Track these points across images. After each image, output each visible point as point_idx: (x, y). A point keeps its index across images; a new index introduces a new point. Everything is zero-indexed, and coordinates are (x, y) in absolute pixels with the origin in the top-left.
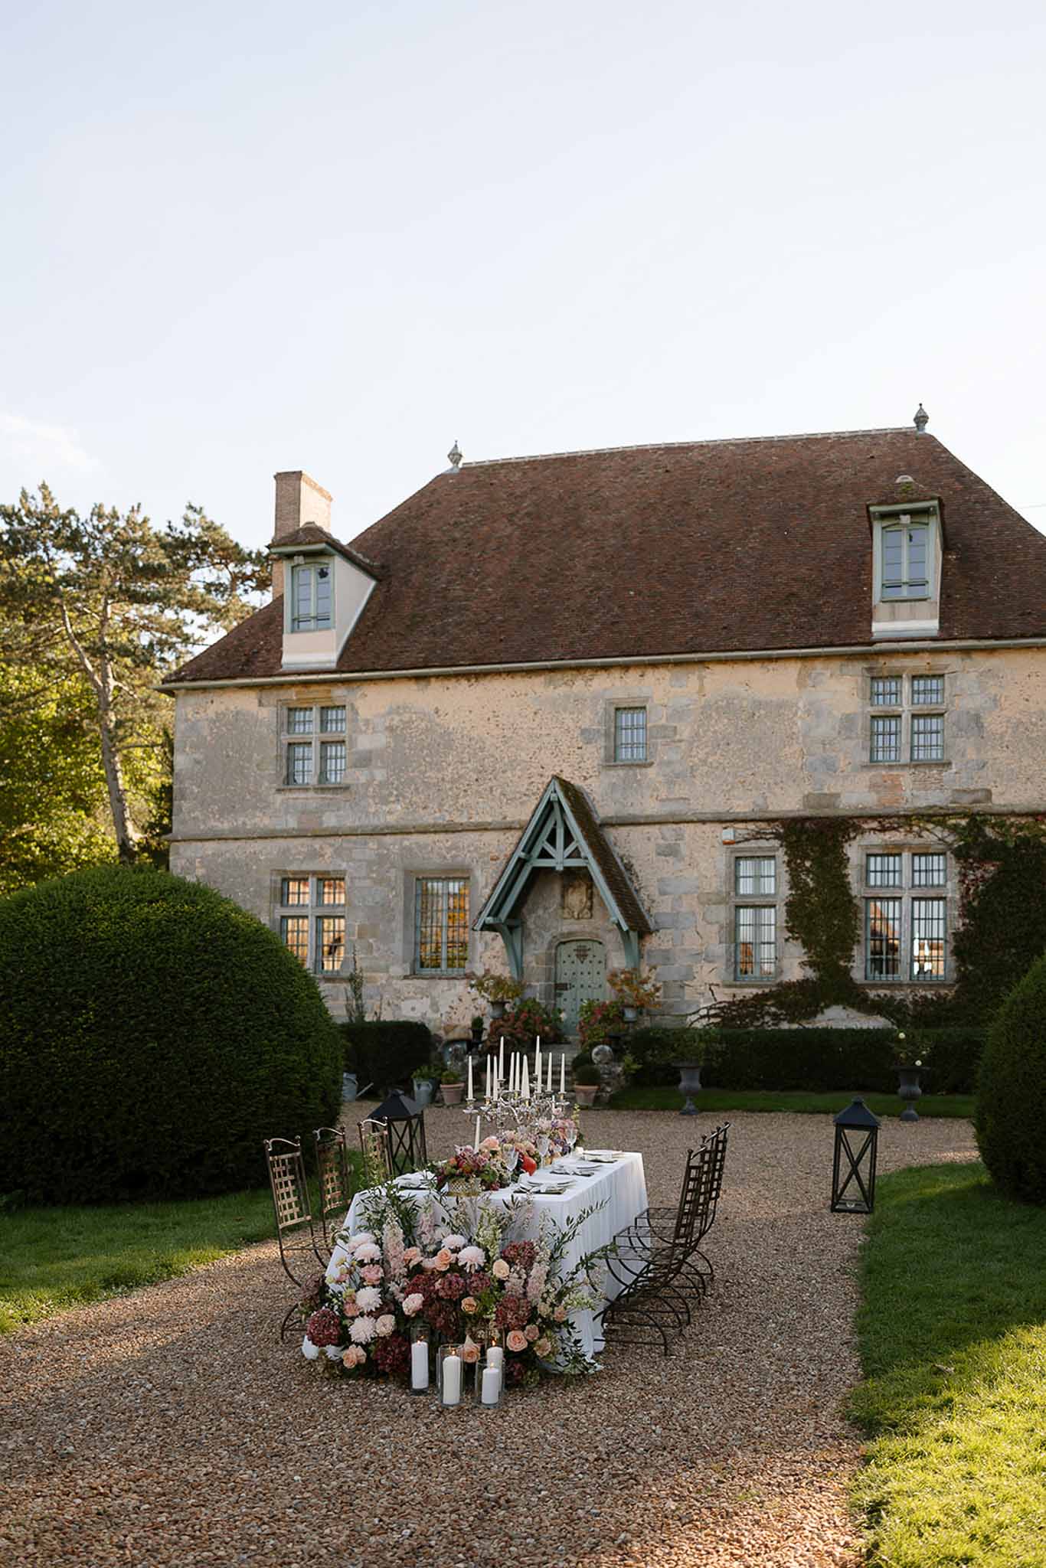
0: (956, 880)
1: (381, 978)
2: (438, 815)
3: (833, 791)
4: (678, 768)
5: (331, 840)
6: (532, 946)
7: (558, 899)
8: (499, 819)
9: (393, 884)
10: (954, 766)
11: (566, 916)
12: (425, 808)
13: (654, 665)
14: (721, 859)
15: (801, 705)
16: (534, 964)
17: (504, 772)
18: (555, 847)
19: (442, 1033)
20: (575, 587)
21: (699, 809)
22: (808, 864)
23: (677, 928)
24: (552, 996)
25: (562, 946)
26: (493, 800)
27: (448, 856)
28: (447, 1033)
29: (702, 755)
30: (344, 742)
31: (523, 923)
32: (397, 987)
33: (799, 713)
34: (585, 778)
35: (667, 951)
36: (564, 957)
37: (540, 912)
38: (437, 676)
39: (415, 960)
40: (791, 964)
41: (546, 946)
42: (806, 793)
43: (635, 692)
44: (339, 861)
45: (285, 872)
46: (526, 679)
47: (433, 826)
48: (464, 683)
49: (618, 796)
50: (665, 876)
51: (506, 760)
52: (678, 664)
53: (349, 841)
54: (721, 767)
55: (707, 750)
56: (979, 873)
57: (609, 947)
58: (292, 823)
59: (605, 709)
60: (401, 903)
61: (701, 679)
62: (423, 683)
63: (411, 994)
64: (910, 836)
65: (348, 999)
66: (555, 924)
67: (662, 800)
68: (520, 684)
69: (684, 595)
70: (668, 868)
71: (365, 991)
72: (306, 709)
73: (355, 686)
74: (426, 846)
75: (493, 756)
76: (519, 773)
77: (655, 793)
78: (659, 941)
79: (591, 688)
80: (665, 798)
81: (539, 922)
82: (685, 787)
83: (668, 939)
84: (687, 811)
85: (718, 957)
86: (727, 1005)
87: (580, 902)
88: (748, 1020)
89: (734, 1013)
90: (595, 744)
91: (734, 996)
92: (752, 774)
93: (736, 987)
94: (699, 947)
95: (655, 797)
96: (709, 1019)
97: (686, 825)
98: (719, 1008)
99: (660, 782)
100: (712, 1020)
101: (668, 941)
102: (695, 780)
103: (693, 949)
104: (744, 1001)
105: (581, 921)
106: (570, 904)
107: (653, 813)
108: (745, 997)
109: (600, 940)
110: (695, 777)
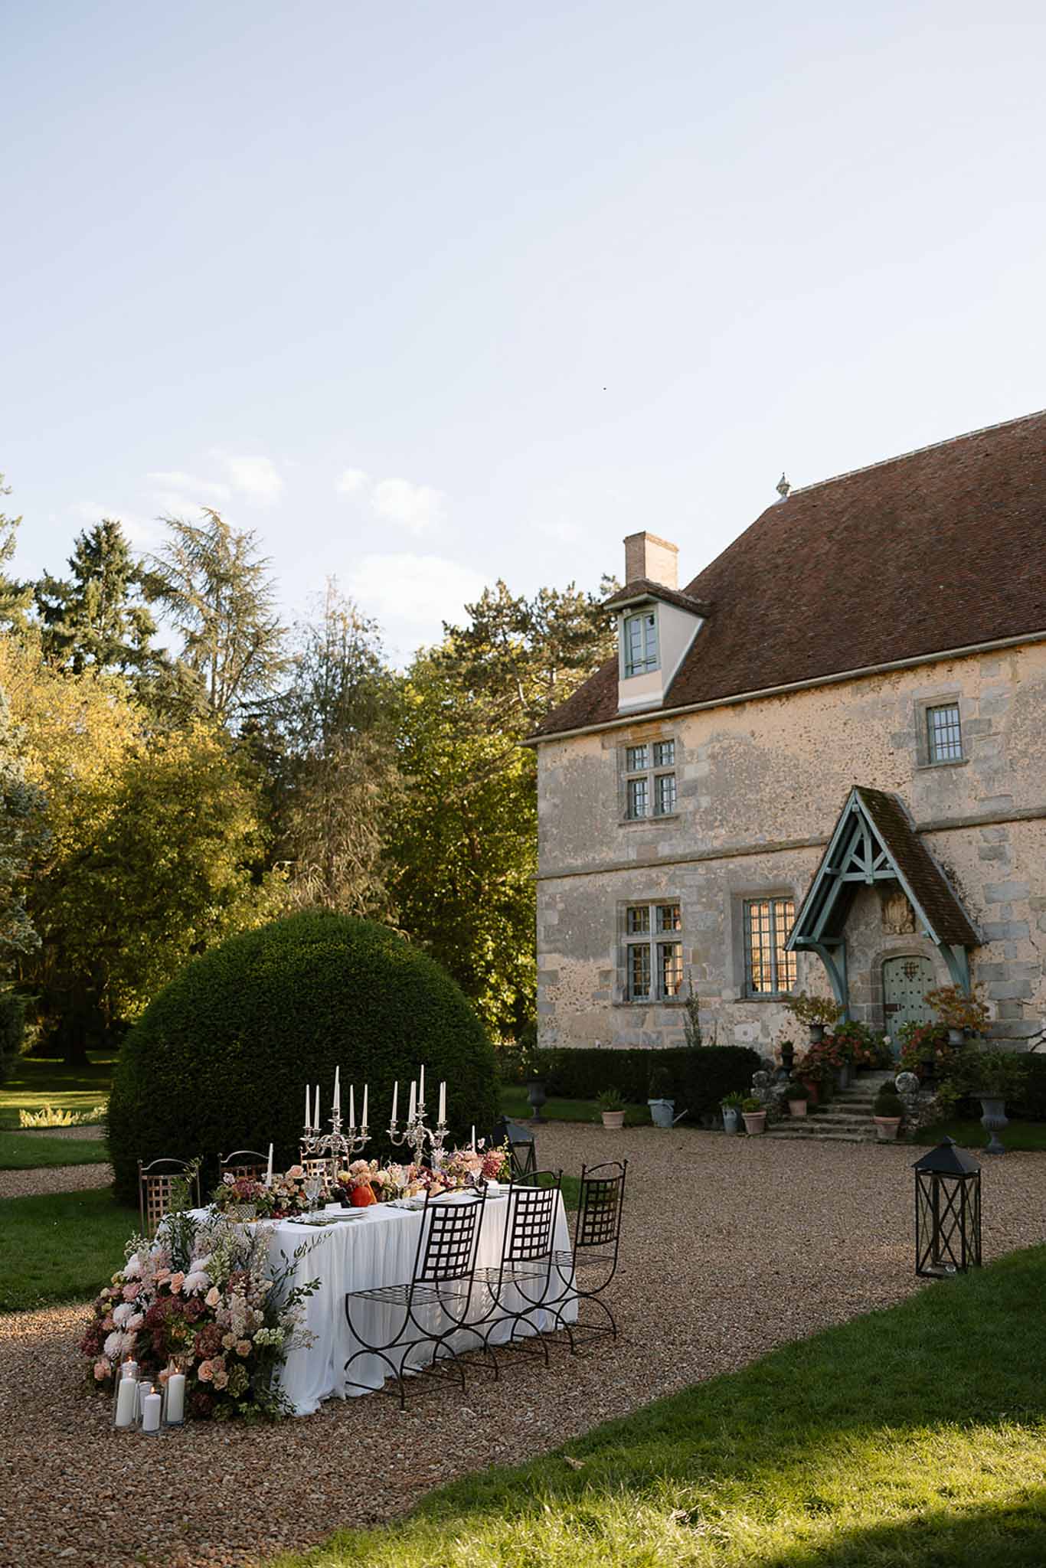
1: (715, 1003)
2: (758, 836)
4: (996, 763)
5: (665, 869)
6: (857, 965)
7: (879, 915)
8: (817, 834)
9: (721, 907)
11: (888, 931)
12: (747, 830)
13: (961, 658)
16: (859, 984)
17: (818, 787)
18: (863, 859)
20: (885, 590)
21: (1023, 805)
23: (1009, 940)
24: (879, 1018)
25: (889, 963)
26: (809, 816)
27: (770, 876)
29: (1021, 746)
30: (674, 773)
31: (846, 942)
32: (730, 1011)
34: (899, 785)
35: (999, 965)
36: (892, 975)
37: (862, 928)
38: (751, 700)
39: (746, 983)
41: (871, 964)
43: (944, 689)
44: (673, 888)
45: (628, 902)
46: (834, 691)
47: (755, 847)
48: (776, 703)
49: (933, 799)
50: (989, 882)
51: (820, 775)
52: (986, 652)
53: (680, 869)
55: (1027, 739)
57: (935, 963)
58: (632, 855)
59: (914, 710)
60: (730, 928)
61: (1013, 665)
62: (739, 708)
63: (743, 1018)
65: (686, 1025)
66: (878, 939)
67: (982, 800)
68: (829, 697)
69: (995, 580)
70: (993, 872)
71: (702, 1015)
72: (641, 747)
73: (679, 720)
74: (749, 868)
75: (806, 772)
77: (973, 793)
78: (990, 955)
79: (898, 692)
80: (983, 796)
81: (861, 939)
82: (1005, 783)
83: (1000, 952)
84: (1011, 809)
87: (901, 916)
90: (906, 748)
94: (1035, 959)
95: (973, 797)
97: (1009, 824)
99: (977, 781)
101: (999, 954)
102: (1015, 774)
103: (1029, 962)
105: (905, 935)
106: (891, 918)
107: (972, 814)
109: (926, 956)
110: (1015, 771)
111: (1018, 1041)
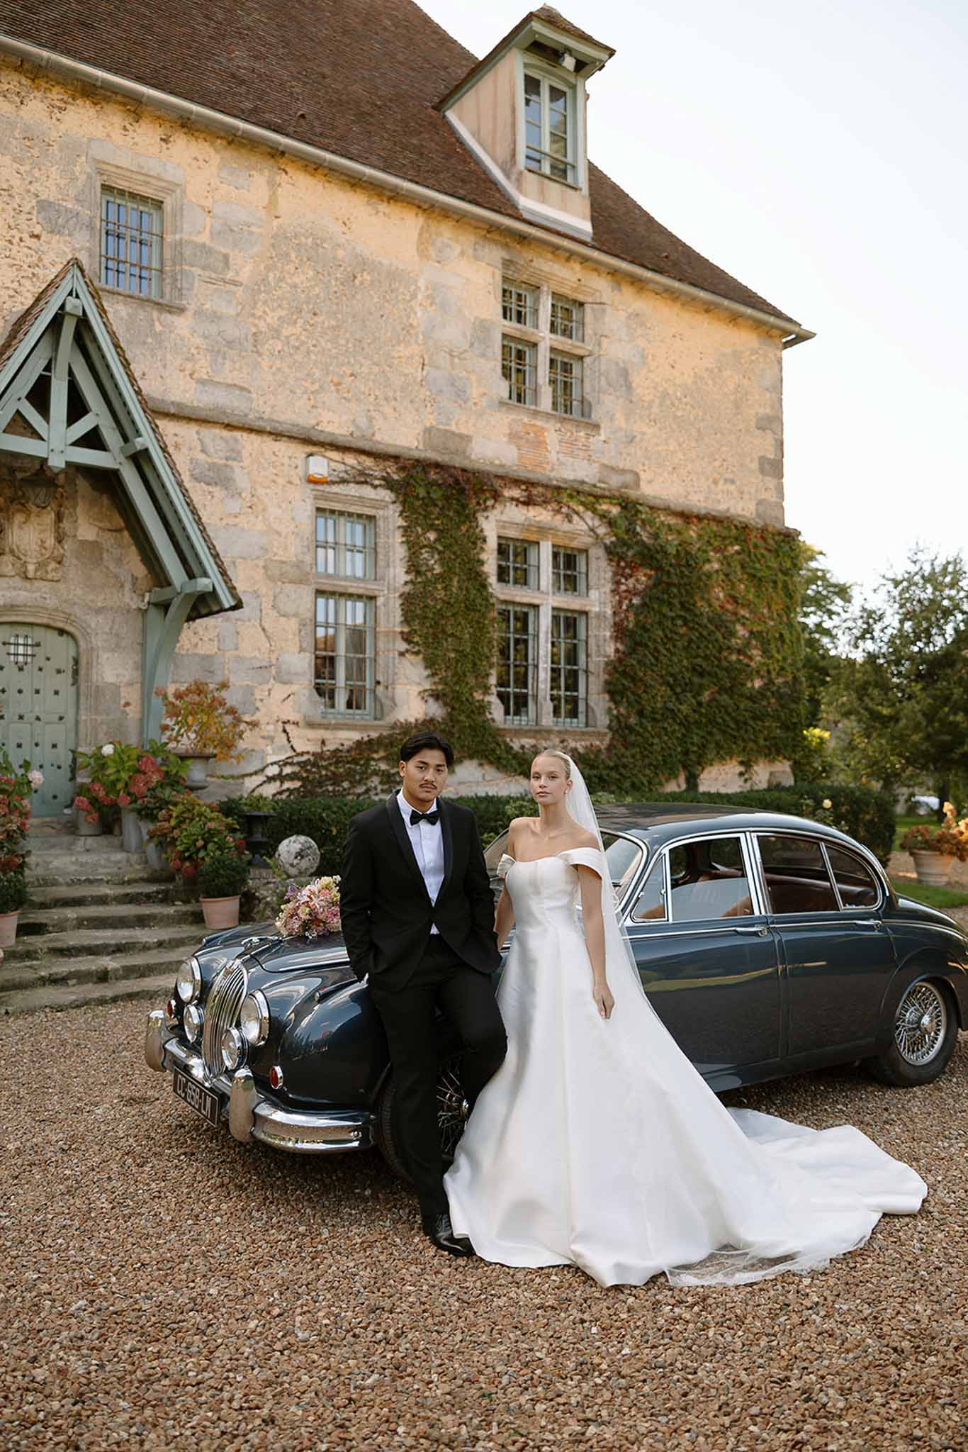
0: (609, 587)
3: (465, 432)
4: (232, 332)
10: (602, 431)
11: (5, 568)
14: (303, 504)
15: (422, 283)
18: (47, 416)
21: (267, 412)
22: (432, 536)
23: (228, 620)
29: (272, 318)
33: (420, 297)
35: (207, 658)
40: (408, 694)
42: (428, 425)
43: (153, 167)
52: (234, 140)
54: (303, 350)
56: (631, 582)
57: (96, 641)
59: (89, 177)
61: (273, 185)
64: (559, 517)
67: (202, 382)
77: (189, 366)
78: (195, 640)
79: (62, 127)
80: (206, 377)
82: (241, 368)
83: (212, 637)
84: (248, 411)
85: (296, 674)
86: (312, 759)
87: (40, 546)
88: (346, 784)
89: (324, 772)
90: (68, 238)
91: (323, 742)
92: (352, 375)
93: (327, 729)
94: (266, 655)
95: (187, 372)
96: (282, 783)
97: (245, 435)
98: (298, 763)
99: (197, 348)
100: (287, 785)
101: (210, 640)
102: (260, 359)
103: (255, 658)
104: (341, 751)
105: (37, 584)
106: (18, 547)
107: (184, 401)
108: (342, 745)
109: (68, 628)
110: (260, 354)
111: (231, 781)
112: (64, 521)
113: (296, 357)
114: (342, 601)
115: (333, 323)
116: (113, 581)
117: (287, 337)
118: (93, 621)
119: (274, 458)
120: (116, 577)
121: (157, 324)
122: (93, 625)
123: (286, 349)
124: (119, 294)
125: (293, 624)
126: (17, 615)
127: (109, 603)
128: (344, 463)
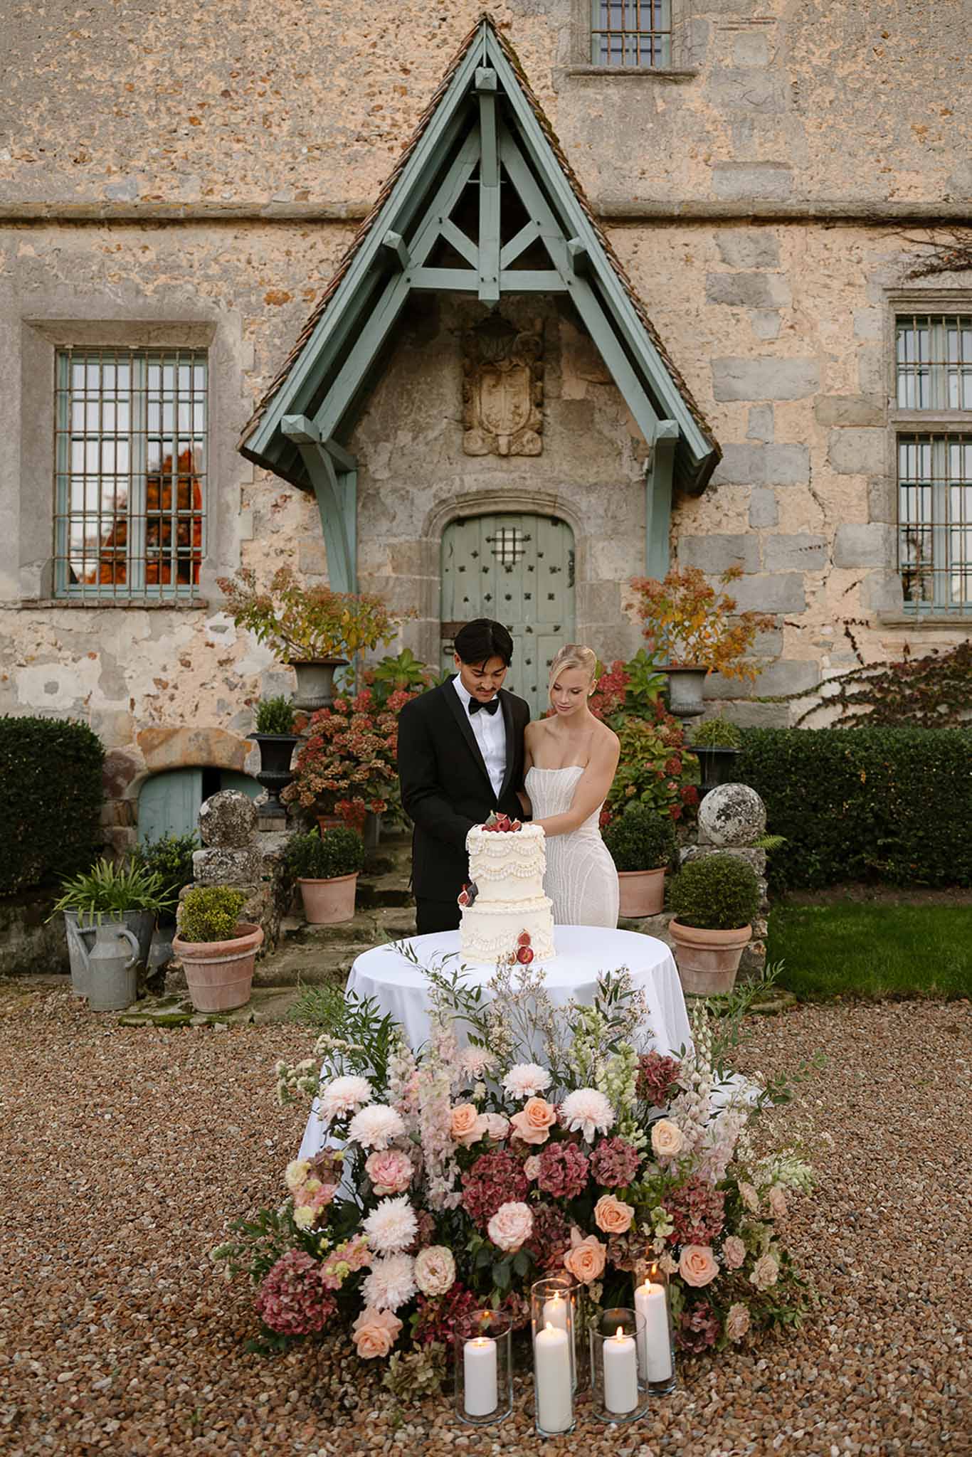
2: (116, 179)
4: (761, 88)
6: (384, 525)
7: (450, 405)
8: (290, 197)
11: (476, 445)
12: (81, 161)
16: (387, 571)
17: (299, 76)
19: (133, 750)
23: (762, 485)
24: (436, 655)
25: (459, 529)
26: (270, 148)
27: (149, 289)
28: (148, 749)
29: (820, 57)
31: (360, 465)
32: (7, 629)
35: (735, 539)
36: (463, 557)
37: (404, 437)
41: (420, 525)
47: (105, 209)
49: (605, 150)
50: (728, 352)
51: (307, 47)
54: (868, 92)
57: (590, 528)
60: (15, 411)
63: (46, 649)
67: (722, 167)
70: (738, 333)
74: (85, 259)
76: (343, 83)
77: (703, 149)
78: (718, 516)
80: (725, 159)
81: (401, 464)
82: (776, 136)
83: (741, 510)
84: (787, 195)
85: (864, 553)
86: (890, 672)
87: (514, 413)
88: (943, 709)
89: (908, 692)
90: (544, 18)
91: (907, 649)
92: (945, 112)
93: (913, 629)
94: (818, 530)
95: (700, 158)
96: (845, 707)
97: (782, 228)
98: (869, 679)
99: (713, 122)
100: (852, 710)
101: (739, 515)
102: (803, 119)
103: (803, 534)
104: (934, 660)
105: (516, 461)
106: (488, 416)
107: (697, 197)
108: (936, 652)
109: (559, 514)
110: (803, 112)
111: (771, 705)
112: (546, 377)
113: (856, 104)
114: (942, 446)
115: (914, 42)
116: (607, 448)
117: (843, 79)
118: (585, 502)
119: (826, 254)
120: (612, 442)
121: (659, 102)
122: (584, 508)
123: (842, 97)
124: (608, 74)
125: (858, 484)
126: (496, 503)
127: (604, 477)
128: (936, 245)
